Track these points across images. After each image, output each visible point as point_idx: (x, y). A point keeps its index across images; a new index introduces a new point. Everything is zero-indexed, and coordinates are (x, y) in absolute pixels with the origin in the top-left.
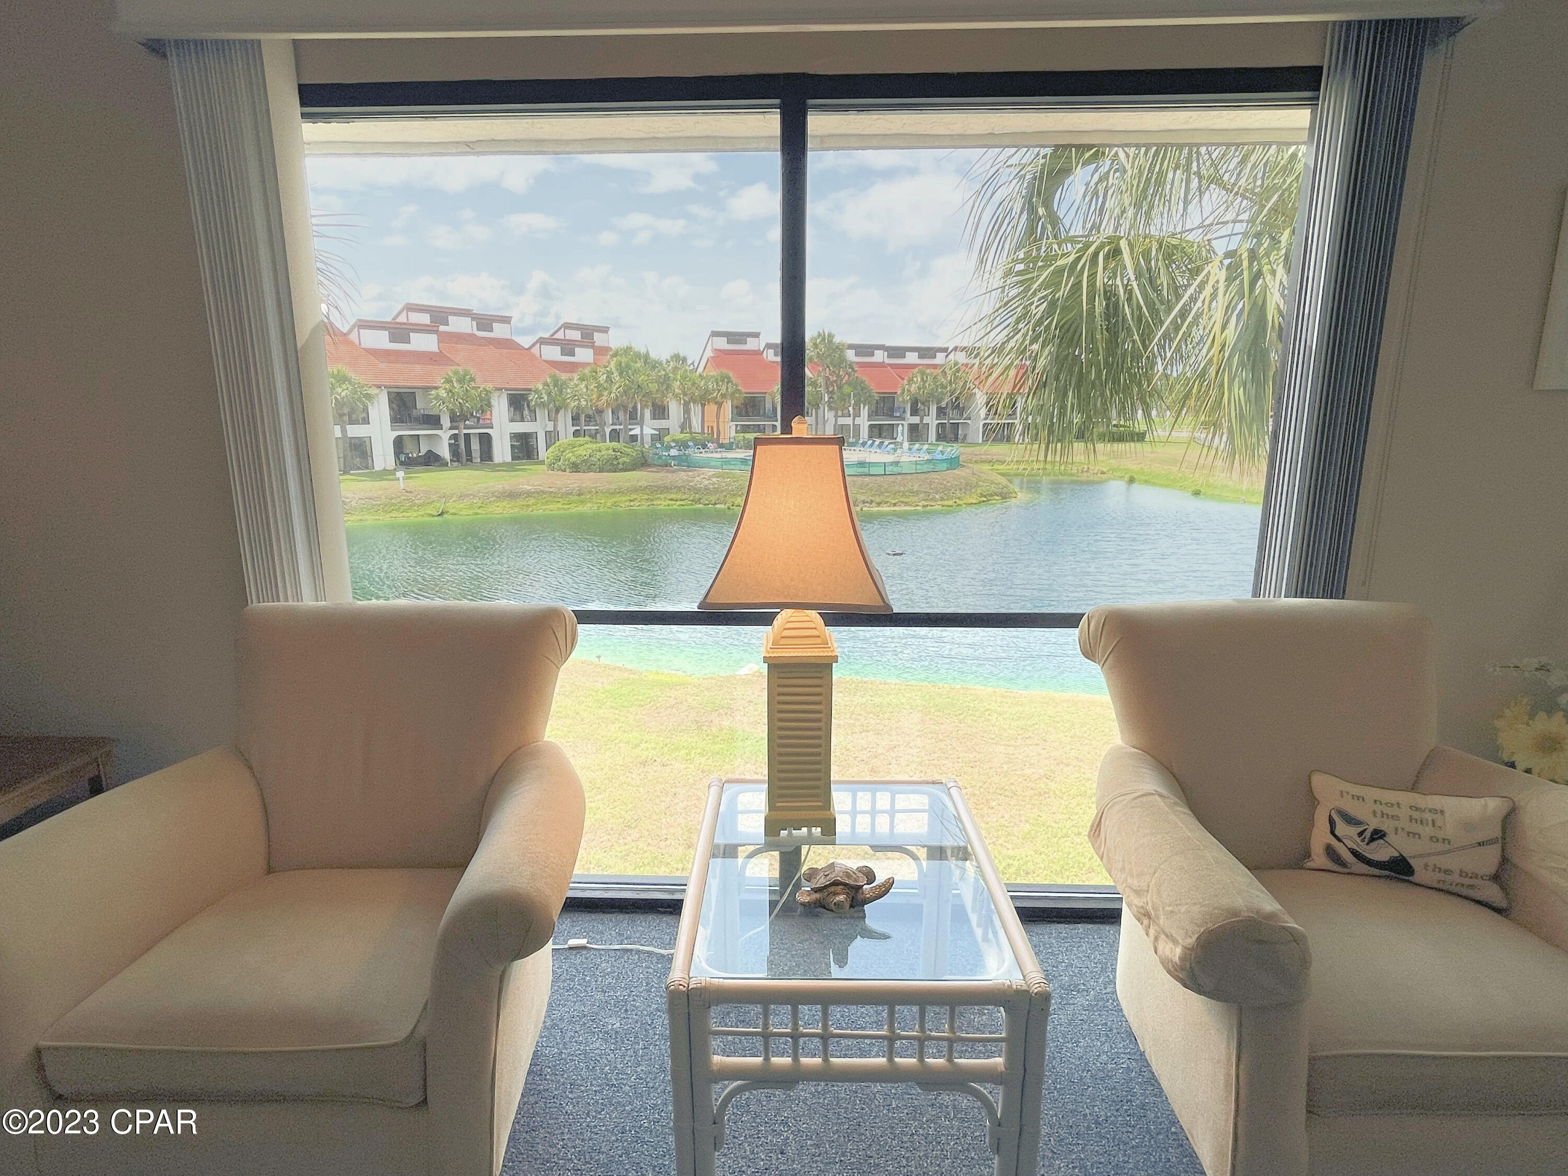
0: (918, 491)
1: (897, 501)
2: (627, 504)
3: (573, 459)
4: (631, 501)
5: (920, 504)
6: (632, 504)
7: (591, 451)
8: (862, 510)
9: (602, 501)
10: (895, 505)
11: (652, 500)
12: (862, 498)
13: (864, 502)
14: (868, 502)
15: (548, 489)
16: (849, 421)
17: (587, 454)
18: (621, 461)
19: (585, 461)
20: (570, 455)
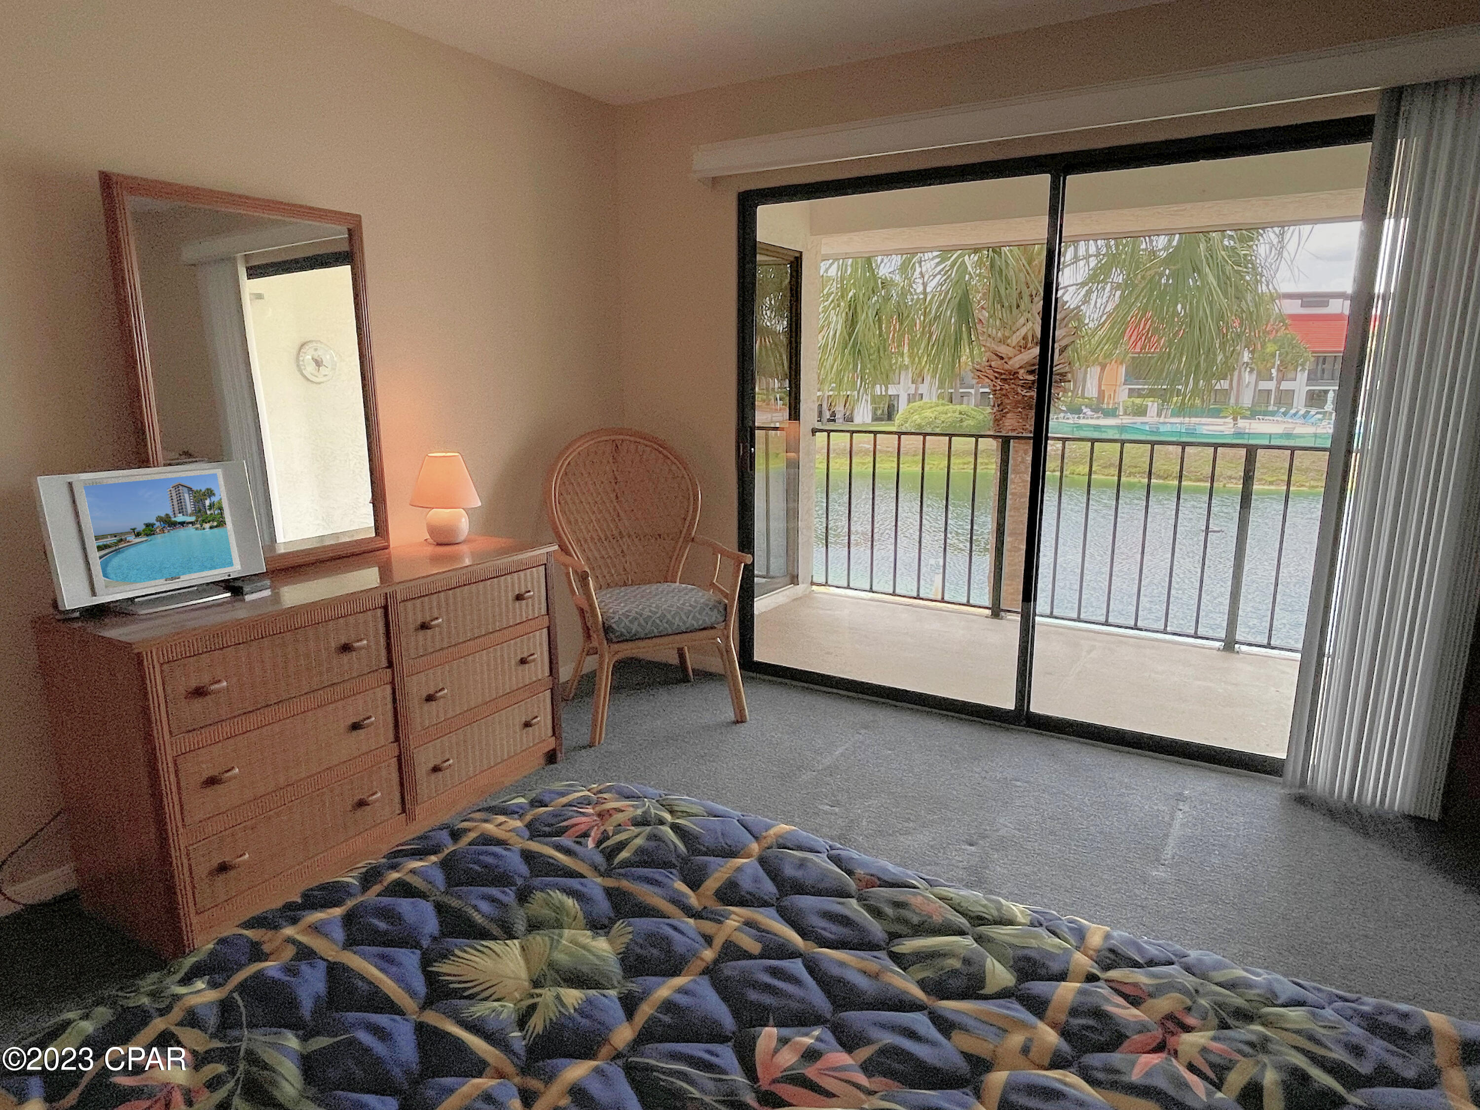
0: (1307, 468)
1: (1275, 478)
2: (961, 466)
3: (919, 421)
4: (965, 464)
5: (1307, 484)
6: (966, 466)
7: (936, 413)
8: (1224, 486)
9: (935, 463)
10: (1271, 483)
11: (987, 464)
12: (1229, 473)
13: (1230, 478)
14: (1235, 478)
15: (885, 449)
16: (1271, 385)
17: (933, 416)
18: (965, 424)
19: (930, 423)
20: (917, 417)
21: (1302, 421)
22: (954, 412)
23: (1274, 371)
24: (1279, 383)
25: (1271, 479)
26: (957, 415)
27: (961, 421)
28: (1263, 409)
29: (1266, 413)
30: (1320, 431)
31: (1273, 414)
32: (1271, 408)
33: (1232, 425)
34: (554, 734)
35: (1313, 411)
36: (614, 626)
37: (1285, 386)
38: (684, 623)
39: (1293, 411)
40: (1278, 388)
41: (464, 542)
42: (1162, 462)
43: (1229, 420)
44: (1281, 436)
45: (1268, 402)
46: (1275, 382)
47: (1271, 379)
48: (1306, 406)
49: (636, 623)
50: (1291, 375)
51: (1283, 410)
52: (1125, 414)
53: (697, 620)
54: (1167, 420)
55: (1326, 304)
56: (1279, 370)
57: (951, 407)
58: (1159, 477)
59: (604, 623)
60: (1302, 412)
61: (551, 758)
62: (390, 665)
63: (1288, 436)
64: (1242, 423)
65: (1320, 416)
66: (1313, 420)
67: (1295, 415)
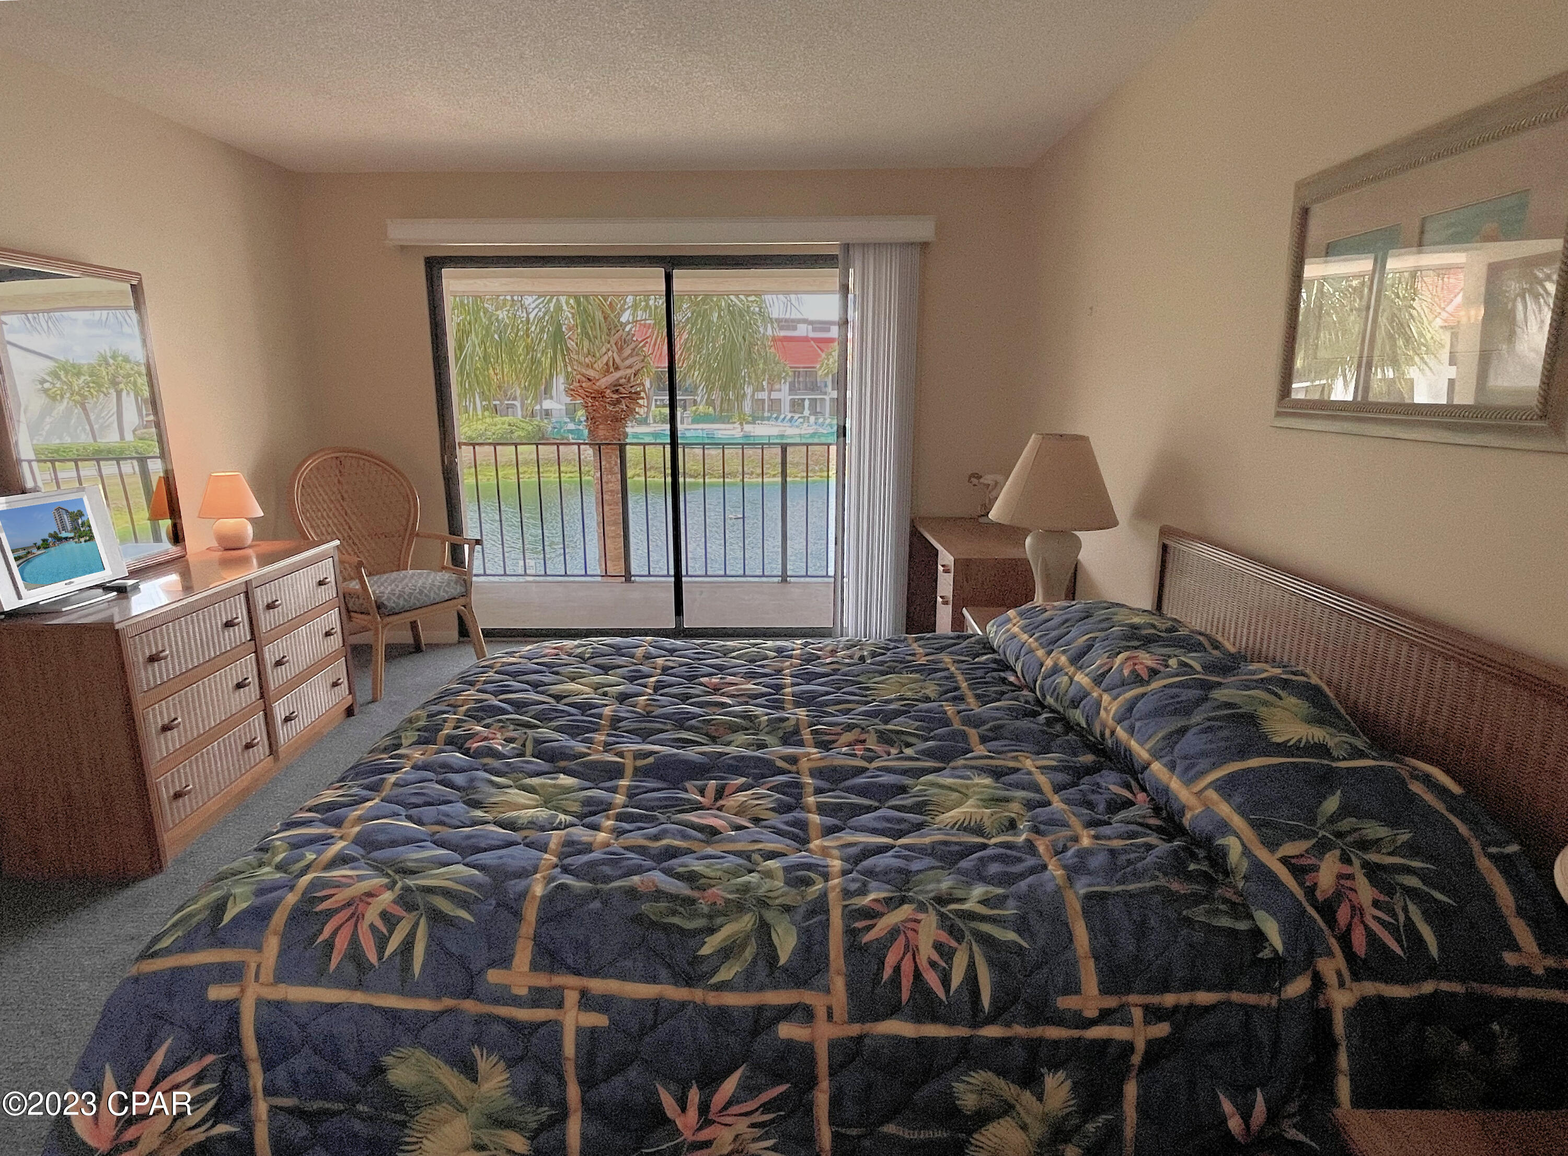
16: (763, 395)
17: (483, 428)
18: (516, 434)
19: (481, 435)
20: (467, 429)
21: (789, 424)
22: (503, 424)
23: (764, 383)
24: (770, 395)
25: (773, 473)
26: (506, 426)
27: (512, 432)
28: (760, 415)
29: (763, 419)
30: (803, 432)
31: (769, 419)
32: (766, 414)
33: (739, 430)
34: (350, 693)
35: (797, 416)
36: (386, 602)
37: (774, 395)
38: (438, 595)
39: (782, 416)
40: (769, 396)
41: (250, 547)
42: (692, 463)
43: (737, 425)
44: (777, 437)
45: (763, 409)
46: (766, 392)
47: (763, 390)
48: (791, 412)
49: (402, 599)
50: (777, 387)
51: (775, 416)
52: (655, 422)
53: (447, 592)
54: (689, 427)
55: (795, 329)
56: (768, 383)
57: (498, 419)
58: (691, 476)
59: (376, 602)
60: (788, 417)
61: (350, 712)
62: (253, 638)
63: (782, 436)
64: (748, 428)
65: (801, 420)
66: (797, 423)
67: (784, 419)
